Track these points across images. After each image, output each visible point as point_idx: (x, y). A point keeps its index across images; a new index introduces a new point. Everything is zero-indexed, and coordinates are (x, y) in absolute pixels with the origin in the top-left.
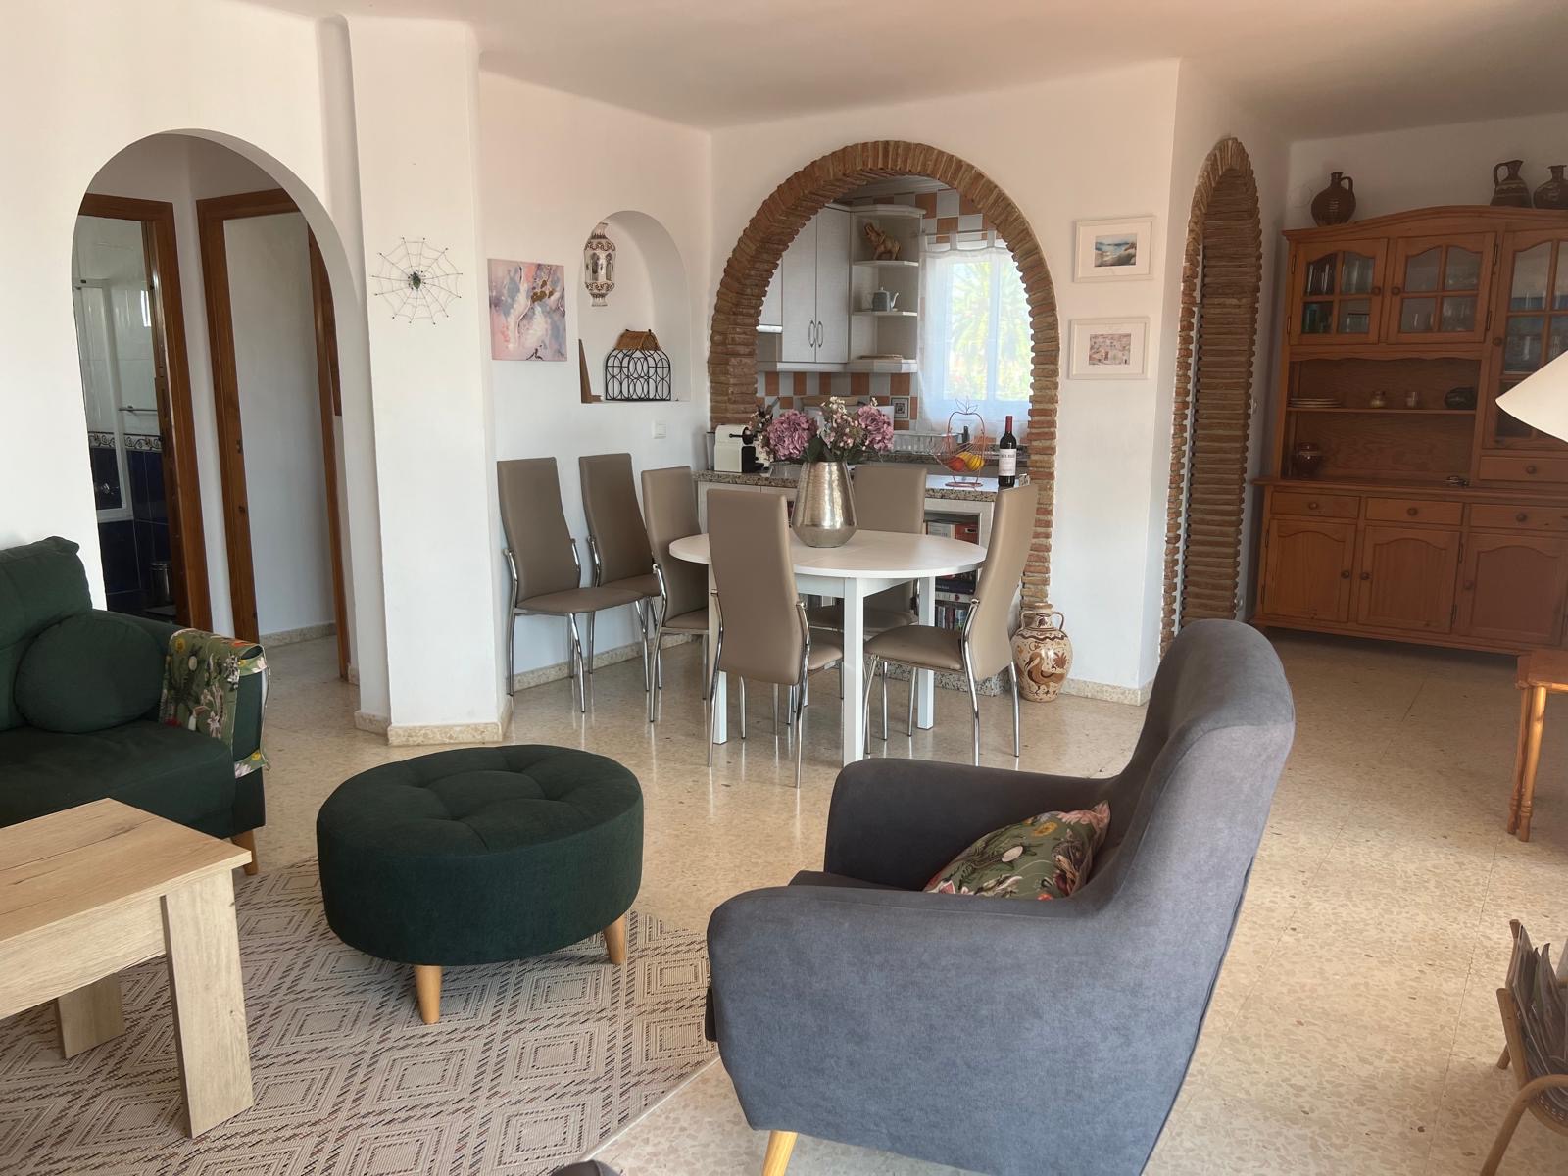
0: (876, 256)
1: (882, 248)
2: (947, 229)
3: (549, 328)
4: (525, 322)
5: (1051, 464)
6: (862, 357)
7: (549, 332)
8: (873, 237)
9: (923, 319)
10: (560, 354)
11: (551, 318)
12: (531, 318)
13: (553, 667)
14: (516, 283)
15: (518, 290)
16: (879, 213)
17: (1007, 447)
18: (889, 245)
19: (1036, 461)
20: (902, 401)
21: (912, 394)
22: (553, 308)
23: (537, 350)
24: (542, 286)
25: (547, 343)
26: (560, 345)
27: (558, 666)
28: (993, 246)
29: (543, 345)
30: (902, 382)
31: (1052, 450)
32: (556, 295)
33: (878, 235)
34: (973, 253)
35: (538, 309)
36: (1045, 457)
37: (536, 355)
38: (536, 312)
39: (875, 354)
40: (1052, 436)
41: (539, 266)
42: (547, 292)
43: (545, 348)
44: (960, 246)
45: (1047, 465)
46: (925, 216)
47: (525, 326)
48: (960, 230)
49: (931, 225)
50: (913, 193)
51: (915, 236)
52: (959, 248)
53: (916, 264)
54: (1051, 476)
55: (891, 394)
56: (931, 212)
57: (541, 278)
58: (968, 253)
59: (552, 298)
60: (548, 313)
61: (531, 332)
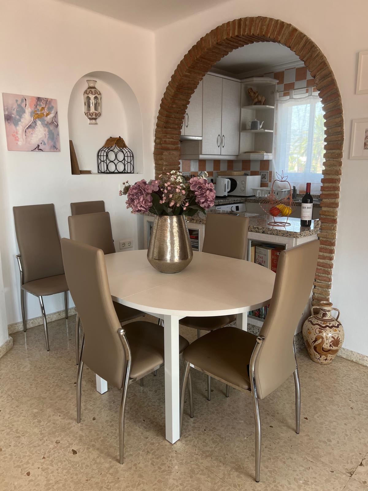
0: (253, 104)
1: (256, 100)
2: (288, 89)
3: (47, 133)
4: (30, 130)
5: (335, 214)
6: (246, 153)
7: (47, 136)
8: (252, 94)
9: (276, 134)
10: (55, 148)
11: (48, 127)
12: (34, 128)
13: (55, 314)
14: (22, 108)
15: (24, 112)
16: (254, 82)
17: (307, 202)
18: (260, 98)
19: (325, 211)
20: (265, 173)
21: (270, 170)
22: (50, 122)
23: (38, 146)
24: (41, 110)
25: (46, 142)
26: (55, 143)
27: (59, 313)
28: (311, 95)
29: (43, 143)
30: (265, 165)
31: (336, 205)
32: (52, 115)
33: (255, 93)
34: (301, 100)
35: (39, 123)
36: (331, 209)
37: (38, 148)
38: (38, 124)
39: (253, 151)
40: (336, 196)
41: (39, 99)
42: (45, 114)
43: (45, 144)
44: (294, 97)
45: (332, 214)
46: (278, 83)
47: (29, 132)
48: (295, 88)
49: (282, 86)
50: (273, 72)
51: (273, 93)
52: (294, 98)
53: (273, 107)
54: (334, 221)
55: (260, 170)
56: (281, 81)
57: (40, 105)
58: (299, 100)
59: (49, 117)
60: (46, 125)
61: (34, 135)
